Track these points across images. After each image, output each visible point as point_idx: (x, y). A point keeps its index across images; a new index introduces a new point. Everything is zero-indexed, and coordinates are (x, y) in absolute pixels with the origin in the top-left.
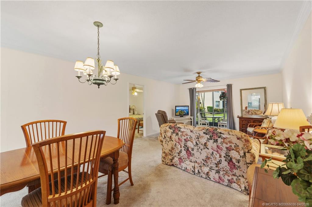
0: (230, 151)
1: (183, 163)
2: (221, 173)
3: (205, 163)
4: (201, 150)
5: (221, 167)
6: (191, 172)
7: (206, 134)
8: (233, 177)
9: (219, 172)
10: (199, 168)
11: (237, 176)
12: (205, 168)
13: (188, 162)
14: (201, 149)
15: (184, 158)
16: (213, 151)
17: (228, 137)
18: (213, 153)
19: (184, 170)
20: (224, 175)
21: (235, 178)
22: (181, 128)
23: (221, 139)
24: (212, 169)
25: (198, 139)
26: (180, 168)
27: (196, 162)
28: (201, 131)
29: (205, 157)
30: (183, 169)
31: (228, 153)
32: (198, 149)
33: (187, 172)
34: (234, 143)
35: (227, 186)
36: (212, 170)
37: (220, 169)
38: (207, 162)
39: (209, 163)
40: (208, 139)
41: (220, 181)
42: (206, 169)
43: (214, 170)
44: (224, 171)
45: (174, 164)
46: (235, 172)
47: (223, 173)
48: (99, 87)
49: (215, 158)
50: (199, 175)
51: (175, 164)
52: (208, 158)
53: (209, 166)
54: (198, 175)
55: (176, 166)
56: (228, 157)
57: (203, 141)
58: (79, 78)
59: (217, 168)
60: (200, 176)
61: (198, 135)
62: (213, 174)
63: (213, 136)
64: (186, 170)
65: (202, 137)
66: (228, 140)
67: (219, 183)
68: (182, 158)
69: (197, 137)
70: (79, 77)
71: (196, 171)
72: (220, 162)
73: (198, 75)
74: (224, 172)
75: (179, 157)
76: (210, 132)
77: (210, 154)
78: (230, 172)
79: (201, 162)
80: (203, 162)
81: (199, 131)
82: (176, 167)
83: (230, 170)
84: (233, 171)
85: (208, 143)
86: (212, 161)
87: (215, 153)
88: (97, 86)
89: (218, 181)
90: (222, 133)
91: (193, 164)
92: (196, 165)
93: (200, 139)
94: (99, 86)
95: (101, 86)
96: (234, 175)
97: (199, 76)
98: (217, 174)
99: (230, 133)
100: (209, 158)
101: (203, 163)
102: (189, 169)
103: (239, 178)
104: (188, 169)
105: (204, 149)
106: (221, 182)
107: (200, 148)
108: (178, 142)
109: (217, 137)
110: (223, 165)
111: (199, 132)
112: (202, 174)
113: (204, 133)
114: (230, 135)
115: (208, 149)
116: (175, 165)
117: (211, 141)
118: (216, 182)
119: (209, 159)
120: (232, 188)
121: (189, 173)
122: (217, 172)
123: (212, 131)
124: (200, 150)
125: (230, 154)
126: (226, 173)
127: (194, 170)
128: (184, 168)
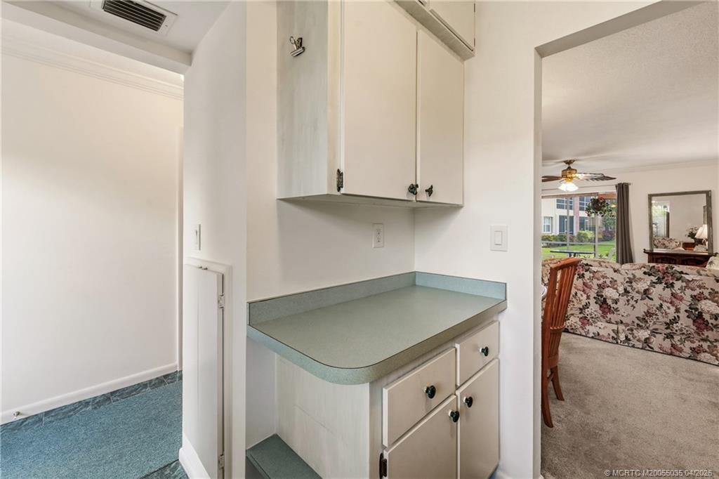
0: (699, 301)
1: (592, 325)
2: (677, 338)
3: (641, 324)
4: (636, 301)
5: (677, 329)
6: (611, 340)
7: (650, 275)
8: (701, 343)
9: (672, 337)
10: (628, 332)
11: (710, 342)
12: (642, 331)
13: (602, 324)
14: (635, 299)
15: (592, 318)
16: (661, 302)
17: (697, 279)
18: (661, 306)
19: (592, 337)
20: (682, 341)
21: (705, 345)
22: (591, 266)
23: (683, 282)
24: (657, 333)
25: (631, 283)
26: (584, 334)
27: (622, 322)
28: (637, 271)
29: (644, 314)
30: (591, 335)
31: (695, 304)
32: (628, 301)
33: (601, 340)
34: (709, 287)
35: (689, 358)
36: (657, 335)
37: (674, 331)
38: (647, 322)
39: (651, 323)
40: (654, 283)
41: (674, 351)
42: (644, 334)
43: (661, 333)
44: (683, 334)
45: (569, 328)
46: (706, 335)
47: (681, 339)
49: (666, 314)
50: (629, 344)
51: (572, 329)
52: (649, 314)
53: (651, 328)
54: (626, 344)
55: (572, 331)
56: (693, 311)
57: (641, 286)
59: (669, 331)
60: (631, 345)
61: (632, 277)
62: (657, 341)
63: (664, 278)
64: (597, 337)
65: (640, 279)
66: (697, 283)
67: (671, 354)
68: (589, 317)
69: (628, 280)
71: (622, 337)
72: (675, 320)
73: (567, 166)
74: (684, 337)
75: (581, 316)
76: (659, 271)
77: (655, 308)
78: (696, 335)
79: (633, 322)
80: (637, 321)
81: (634, 270)
82: (573, 333)
83: (695, 332)
84: (703, 334)
85: (652, 290)
86: (658, 319)
87: (665, 305)
89: (670, 351)
90: (684, 272)
91: (615, 327)
92: (621, 327)
93: (634, 284)
96: (703, 340)
97: (569, 168)
98: (666, 340)
99: (702, 272)
100: (653, 314)
101: (638, 324)
102: (606, 335)
103: (715, 344)
104: (603, 335)
105: (642, 299)
106: (677, 353)
107: (632, 298)
108: (582, 289)
109: (672, 279)
110: (682, 324)
111: (634, 272)
112: (634, 342)
113: (645, 273)
114: (701, 275)
115: (652, 299)
116: (570, 331)
117: (660, 287)
118: (665, 353)
119: (650, 316)
120: (700, 361)
121: (605, 341)
122: (667, 338)
123: (663, 269)
124: (632, 302)
125: (699, 307)
126: (688, 337)
127: (615, 337)
128: (594, 333)
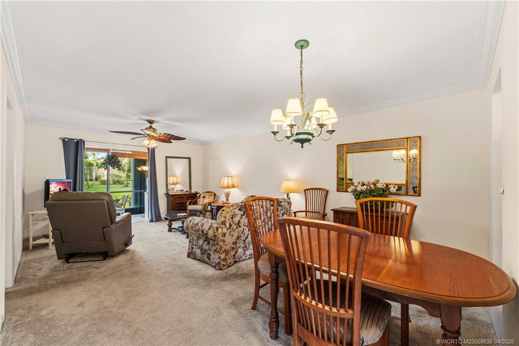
48: (302, 147)
58: (275, 135)
70: (274, 133)
88: (300, 144)
94: (302, 145)
95: (306, 144)
97: (151, 127)
